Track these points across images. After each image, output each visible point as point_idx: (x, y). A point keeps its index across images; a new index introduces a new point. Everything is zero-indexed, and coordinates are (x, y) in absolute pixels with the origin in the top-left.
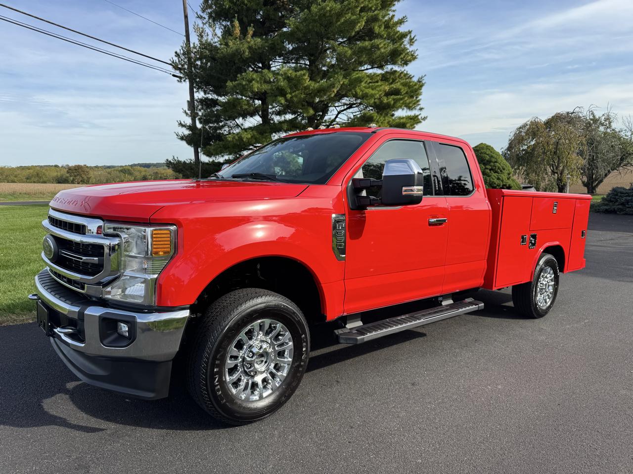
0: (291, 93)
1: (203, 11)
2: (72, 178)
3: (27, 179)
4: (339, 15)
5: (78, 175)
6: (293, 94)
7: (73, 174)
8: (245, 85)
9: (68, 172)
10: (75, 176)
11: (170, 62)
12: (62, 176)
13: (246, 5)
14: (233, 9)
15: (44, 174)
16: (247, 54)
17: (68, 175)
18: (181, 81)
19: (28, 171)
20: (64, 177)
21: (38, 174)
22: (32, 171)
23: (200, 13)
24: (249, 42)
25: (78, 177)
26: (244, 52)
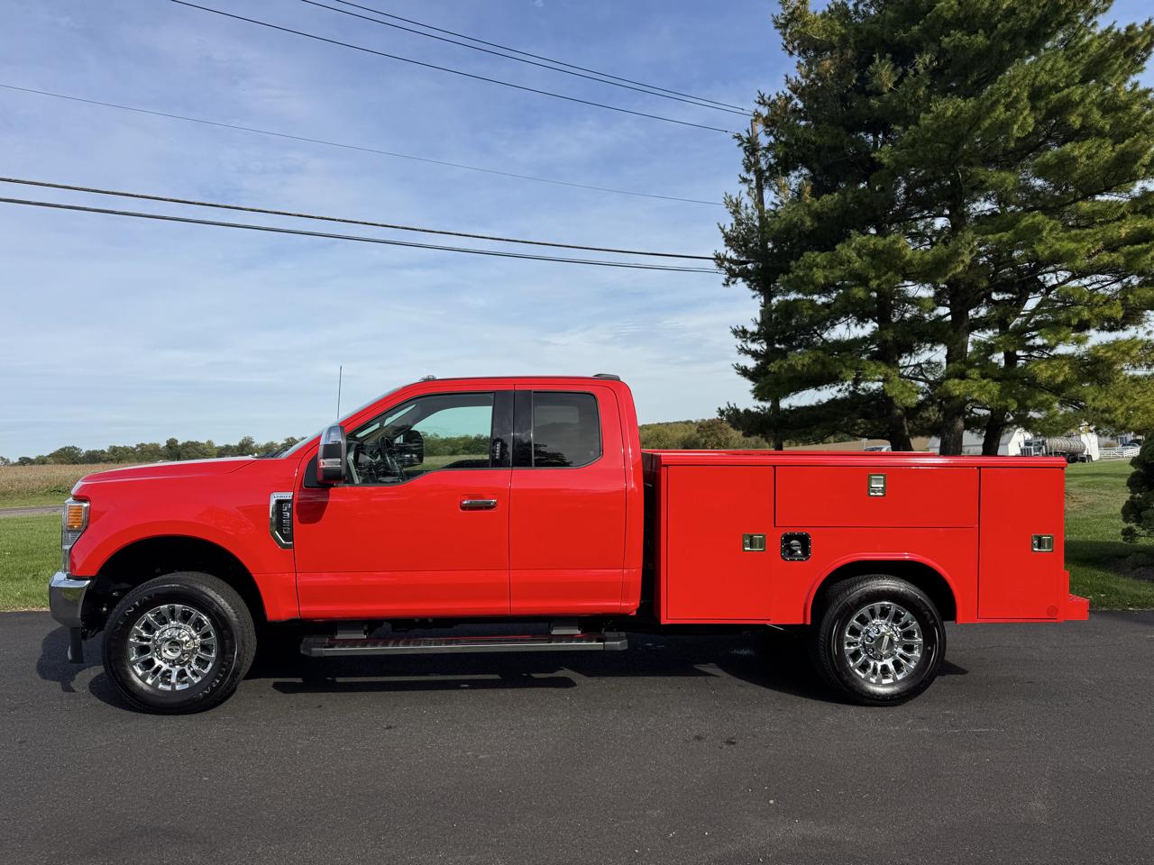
0: (878, 277)
1: (748, 171)
2: (703, 440)
3: (645, 443)
4: (976, 120)
5: (712, 434)
6: (884, 278)
7: (705, 434)
8: (803, 276)
9: (698, 431)
10: (708, 437)
11: (714, 257)
12: (690, 437)
13: (814, 143)
14: (792, 155)
15: (667, 436)
16: (808, 224)
17: (698, 435)
18: (728, 284)
19: (647, 431)
20: (693, 438)
21: (658, 436)
22: (650, 431)
23: (745, 175)
24: (809, 206)
25: (712, 438)
26: (803, 223)
